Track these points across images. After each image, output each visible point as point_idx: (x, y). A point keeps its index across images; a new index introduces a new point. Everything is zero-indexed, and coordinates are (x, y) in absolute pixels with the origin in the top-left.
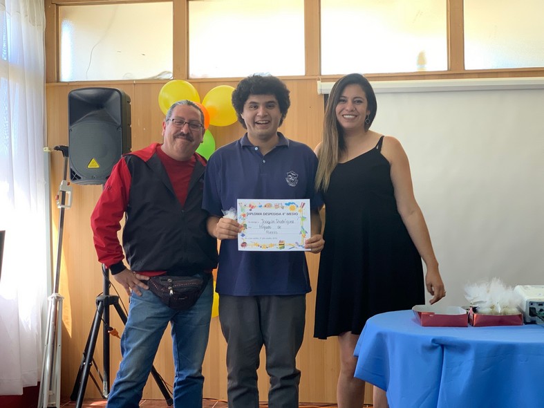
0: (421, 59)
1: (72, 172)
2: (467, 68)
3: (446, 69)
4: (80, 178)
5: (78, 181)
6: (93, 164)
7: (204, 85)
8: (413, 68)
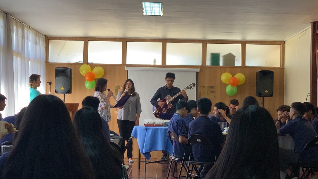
0: (155, 61)
1: (56, 90)
2: (167, 64)
3: (161, 64)
4: (58, 92)
5: (57, 93)
6: (62, 88)
7: (93, 66)
8: (152, 63)
